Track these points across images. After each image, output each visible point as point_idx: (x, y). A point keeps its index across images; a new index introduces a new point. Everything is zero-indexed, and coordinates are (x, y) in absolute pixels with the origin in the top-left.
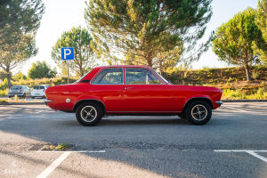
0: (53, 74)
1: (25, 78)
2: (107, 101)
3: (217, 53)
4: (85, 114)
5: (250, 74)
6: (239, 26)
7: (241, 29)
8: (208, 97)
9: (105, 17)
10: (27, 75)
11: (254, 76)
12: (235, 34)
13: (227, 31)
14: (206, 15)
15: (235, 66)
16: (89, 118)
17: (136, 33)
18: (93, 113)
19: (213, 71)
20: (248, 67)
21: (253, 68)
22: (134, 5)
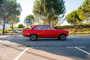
0: (24, 27)
1: (17, 28)
2: (38, 34)
3: (67, 21)
4: (32, 38)
6: (73, 14)
8: (65, 33)
9: (38, 12)
10: (17, 27)
11: (77, 27)
12: (72, 16)
13: (70, 16)
14: (64, 11)
16: (34, 39)
17: (46, 16)
18: (35, 37)
19: (66, 26)
20: (75, 25)
21: (77, 25)
22: (46, 9)
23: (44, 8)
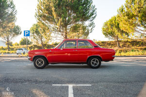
0: (31, 43)
1: (18, 45)
3: (104, 34)
5: (119, 44)
6: (113, 22)
7: (114, 24)
10: (19, 43)
11: (121, 45)
12: (112, 25)
13: (108, 24)
14: (93, 16)
15: (112, 40)
19: (103, 42)
20: (118, 41)
21: (121, 41)
22: (55, 11)
23: (53, 9)
